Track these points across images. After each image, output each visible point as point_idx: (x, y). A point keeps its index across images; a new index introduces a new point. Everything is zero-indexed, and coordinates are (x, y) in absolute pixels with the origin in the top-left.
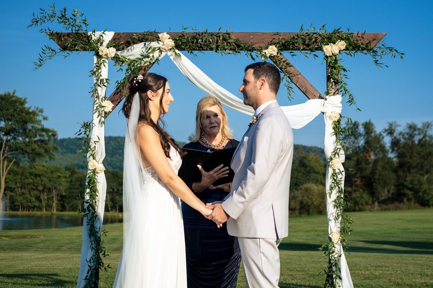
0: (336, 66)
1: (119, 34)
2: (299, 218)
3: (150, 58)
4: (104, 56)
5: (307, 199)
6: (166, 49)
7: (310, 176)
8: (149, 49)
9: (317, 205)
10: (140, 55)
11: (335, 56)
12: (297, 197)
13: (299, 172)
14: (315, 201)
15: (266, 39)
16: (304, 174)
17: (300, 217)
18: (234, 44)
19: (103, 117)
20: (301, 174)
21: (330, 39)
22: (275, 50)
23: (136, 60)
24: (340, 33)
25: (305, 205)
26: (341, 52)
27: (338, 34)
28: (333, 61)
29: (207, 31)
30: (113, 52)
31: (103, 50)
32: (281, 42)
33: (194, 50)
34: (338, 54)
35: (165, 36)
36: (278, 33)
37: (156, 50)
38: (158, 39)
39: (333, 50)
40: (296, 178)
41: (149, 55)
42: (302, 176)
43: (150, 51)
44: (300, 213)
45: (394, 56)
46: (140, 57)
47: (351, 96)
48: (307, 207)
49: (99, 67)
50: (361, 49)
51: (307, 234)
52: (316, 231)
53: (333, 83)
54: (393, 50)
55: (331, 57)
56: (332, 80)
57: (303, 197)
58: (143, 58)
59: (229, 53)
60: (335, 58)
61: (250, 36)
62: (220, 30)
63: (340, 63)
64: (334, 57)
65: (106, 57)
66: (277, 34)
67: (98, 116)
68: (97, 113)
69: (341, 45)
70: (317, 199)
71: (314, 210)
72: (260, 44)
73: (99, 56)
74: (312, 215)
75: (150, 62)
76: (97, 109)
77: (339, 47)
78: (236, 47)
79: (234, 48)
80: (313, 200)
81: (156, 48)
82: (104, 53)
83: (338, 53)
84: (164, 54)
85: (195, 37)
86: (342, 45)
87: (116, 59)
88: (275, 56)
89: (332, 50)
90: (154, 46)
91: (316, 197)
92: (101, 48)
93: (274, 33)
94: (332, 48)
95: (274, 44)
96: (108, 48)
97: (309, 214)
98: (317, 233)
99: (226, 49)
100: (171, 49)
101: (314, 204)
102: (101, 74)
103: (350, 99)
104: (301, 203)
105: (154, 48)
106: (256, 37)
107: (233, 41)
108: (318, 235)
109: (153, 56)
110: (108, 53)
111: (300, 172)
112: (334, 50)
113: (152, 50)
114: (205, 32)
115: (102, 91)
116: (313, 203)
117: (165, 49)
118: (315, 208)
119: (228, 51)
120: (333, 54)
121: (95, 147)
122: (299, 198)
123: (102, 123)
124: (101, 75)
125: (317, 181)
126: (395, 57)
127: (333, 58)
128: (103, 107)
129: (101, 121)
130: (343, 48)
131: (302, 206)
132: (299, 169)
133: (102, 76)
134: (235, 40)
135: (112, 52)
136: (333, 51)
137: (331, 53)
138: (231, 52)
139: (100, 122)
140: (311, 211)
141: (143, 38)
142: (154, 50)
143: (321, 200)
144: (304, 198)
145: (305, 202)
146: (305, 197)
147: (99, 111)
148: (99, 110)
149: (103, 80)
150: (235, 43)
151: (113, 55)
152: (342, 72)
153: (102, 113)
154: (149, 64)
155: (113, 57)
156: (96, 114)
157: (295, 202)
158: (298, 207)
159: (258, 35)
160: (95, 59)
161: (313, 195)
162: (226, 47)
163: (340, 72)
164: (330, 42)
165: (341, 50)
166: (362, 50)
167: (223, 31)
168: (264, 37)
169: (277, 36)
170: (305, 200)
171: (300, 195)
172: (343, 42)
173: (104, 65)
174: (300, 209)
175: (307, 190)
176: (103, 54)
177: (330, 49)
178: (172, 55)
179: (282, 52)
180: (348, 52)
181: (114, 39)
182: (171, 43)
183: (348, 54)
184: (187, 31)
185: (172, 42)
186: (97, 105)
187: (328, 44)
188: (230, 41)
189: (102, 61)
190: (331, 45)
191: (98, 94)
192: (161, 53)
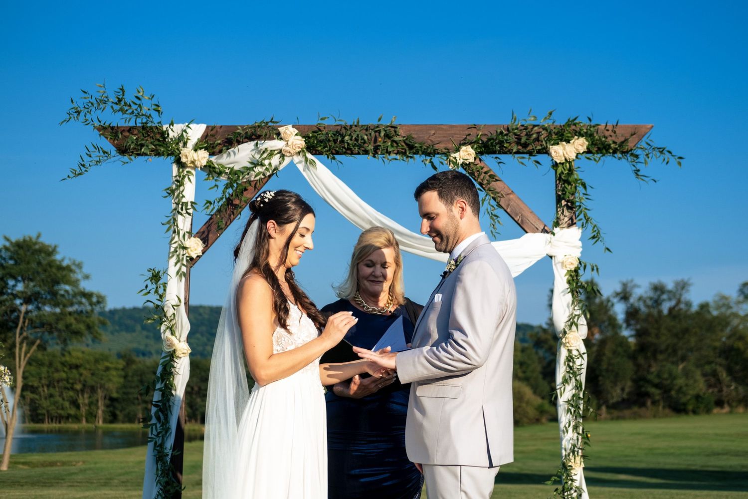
0: (570, 179)
1: (213, 128)
3: (264, 168)
4: (190, 163)
6: (292, 152)
8: (264, 152)
10: (249, 162)
11: (570, 162)
15: (457, 136)
18: (403, 144)
19: (184, 265)
21: (562, 136)
22: (471, 153)
23: (243, 170)
24: (577, 125)
26: (579, 155)
28: (567, 172)
29: (358, 122)
30: (205, 158)
31: (187, 154)
32: (481, 140)
33: (338, 153)
34: (574, 160)
35: (289, 131)
36: (475, 125)
37: (276, 154)
38: (278, 136)
39: (567, 153)
41: (263, 162)
43: (265, 155)
45: (666, 162)
46: (249, 165)
47: (595, 229)
49: (180, 183)
50: (611, 151)
53: (566, 207)
54: (664, 152)
55: (563, 164)
56: (564, 203)
58: (253, 167)
59: (396, 159)
60: (570, 166)
61: (430, 130)
62: (379, 120)
63: (577, 175)
64: (568, 165)
65: (192, 165)
66: (475, 127)
67: (176, 264)
68: (175, 256)
69: (580, 144)
72: (446, 144)
73: (181, 165)
75: (264, 174)
76: (175, 251)
77: (576, 147)
78: (407, 149)
79: (404, 151)
81: (274, 151)
82: (190, 159)
83: (574, 158)
84: (287, 160)
85: (339, 132)
86: (581, 145)
87: (210, 169)
88: (472, 163)
89: (565, 153)
90: (271, 147)
92: (184, 151)
93: (468, 125)
94: (564, 149)
95: (470, 143)
96: (196, 150)
99: (390, 152)
100: (299, 153)
102: (183, 193)
103: (595, 233)
105: (271, 151)
106: (440, 132)
107: (402, 139)
109: (270, 164)
110: (196, 159)
112: (568, 153)
113: (268, 154)
114: (356, 124)
115: (184, 223)
117: (290, 152)
119: (393, 156)
120: (566, 159)
121: (174, 314)
123: (181, 276)
127: (566, 166)
128: (186, 248)
129: (181, 272)
130: (582, 149)
133: (184, 197)
134: (404, 137)
135: (203, 157)
136: (566, 156)
137: (563, 159)
138: (398, 157)
139: (178, 272)
141: (254, 135)
142: (271, 154)
147: (178, 256)
148: (178, 253)
149: (187, 203)
150: (404, 141)
151: (204, 163)
152: (580, 189)
153: (183, 258)
154: (263, 177)
155: (205, 166)
156: (174, 260)
159: (442, 129)
160: (175, 168)
162: (390, 149)
163: (578, 188)
164: (561, 140)
165: (580, 153)
166: (614, 152)
167: (386, 122)
168: (453, 132)
169: (474, 130)
172: (582, 140)
173: (189, 178)
176: (187, 161)
177: (562, 152)
178: (300, 162)
179: (483, 157)
180: (590, 156)
181: (205, 136)
182: (300, 142)
183: (591, 160)
184: (326, 123)
185: (302, 140)
186: (175, 245)
187: (558, 144)
188: (396, 139)
189: (185, 172)
190: (563, 145)
191: (178, 227)
192: (284, 159)
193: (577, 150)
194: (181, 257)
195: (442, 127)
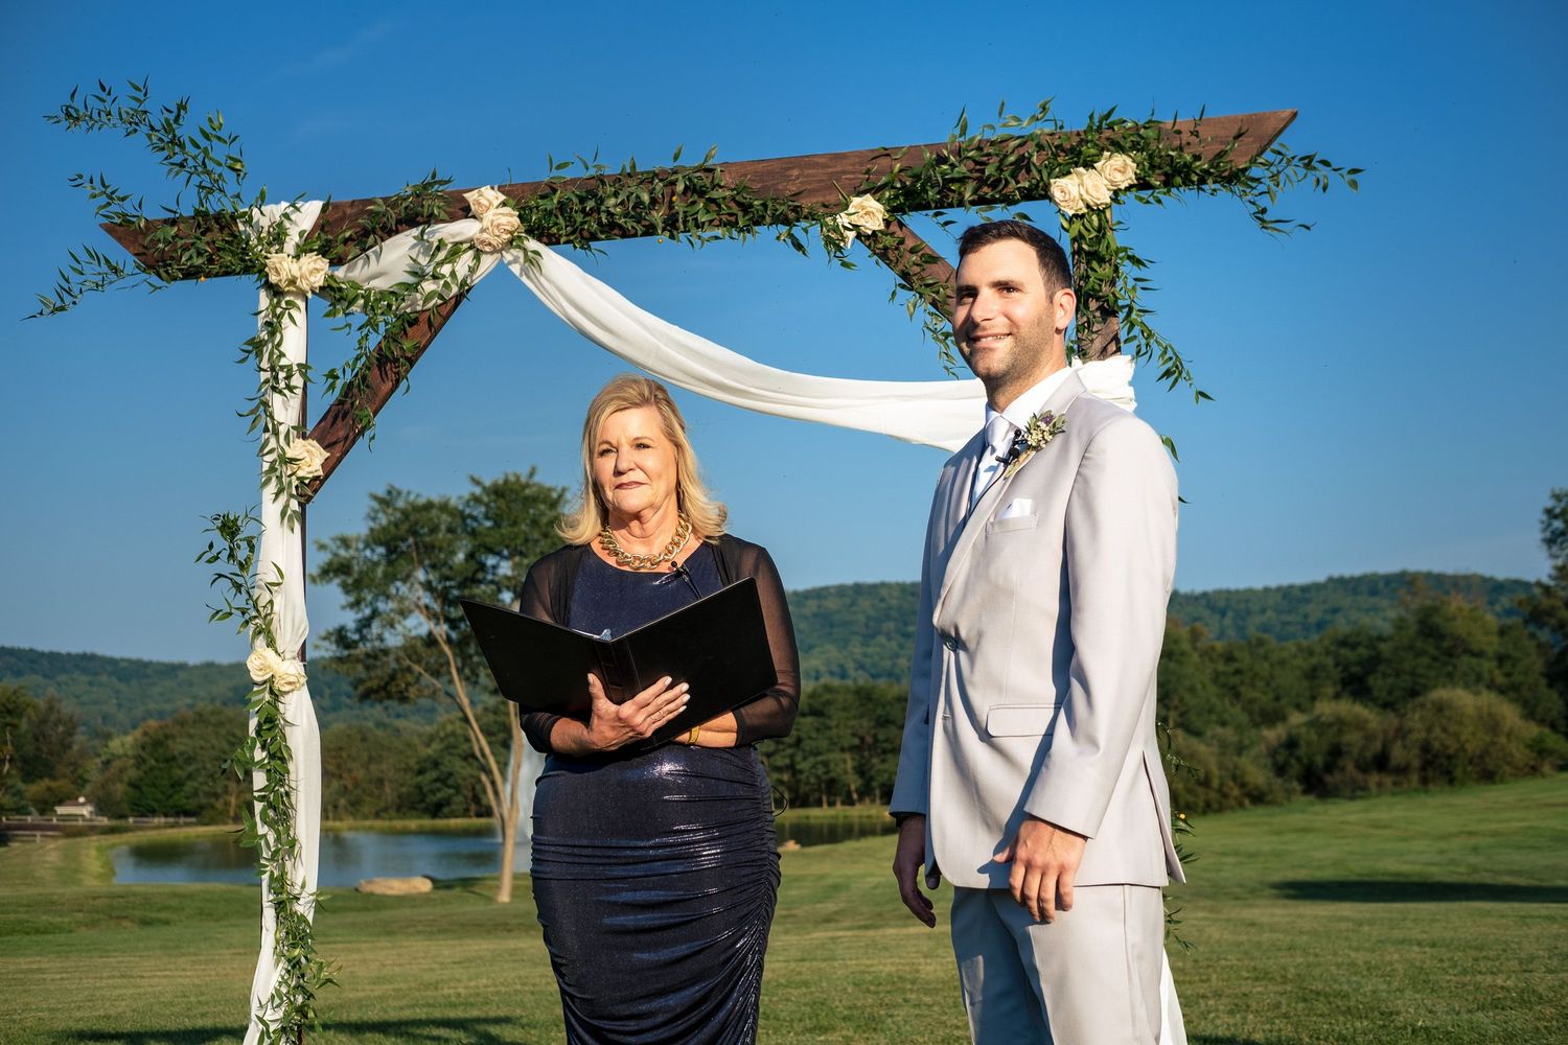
0: (1102, 249)
1: (336, 206)
2: (1423, 796)
3: (442, 282)
4: (288, 286)
5: (1443, 736)
6: (495, 243)
7: (1455, 666)
8: (438, 249)
9: (1478, 753)
10: (410, 273)
11: (1100, 212)
12: (1410, 731)
13: (1419, 654)
14: (1467, 741)
15: (848, 176)
16: (1435, 659)
17: (1426, 792)
18: (732, 204)
19: (292, 496)
20: (1425, 660)
21: (1077, 155)
22: (874, 211)
23: (395, 289)
24: (1116, 128)
25: (1436, 756)
26: (1122, 197)
27: (1108, 133)
28: (1094, 234)
29: (633, 167)
30: (318, 270)
31: (278, 265)
32: (901, 181)
33: (594, 237)
34: (1108, 206)
35: (487, 198)
36: (886, 149)
37: (465, 251)
38: (466, 212)
39: (1087, 192)
40: (1413, 673)
41: (438, 270)
42: (1429, 667)
43: (442, 255)
44: (1425, 781)
45: (1321, 186)
46: (411, 279)
47: (1170, 353)
48: (1443, 761)
49: (273, 328)
50: (1195, 178)
51: (1443, 845)
52: (1470, 834)
53: (1098, 314)
54: (1314, 163)
55: (1082, 216)
56: (1093, 305)
57: (1429, 730)
58: (418, 284)
59: (717, 238)
60: (1100, 220)
61: (789, 169)
62: (676, 158)
63: (1116, 239)
64: (1095, 218)
65: (292, 288)
66: (886, 153)
67: (277, 495)
68: (274, 481)
69: (1118, 169)
70: (1473, 734)
71: (1469, 769)
72: (824, 196)
73: (275, 291)
74: (1463, 784)
75: (441, 297)
76: (272, 469)
77: (1108, 177)
78: (740, 214)
79: (733, 219)
80: (1463, 738)
81: (461, 243)
82: (284, 276)
83: (1108, 201)
84: (488, 263)
85: (591, 191)
86: (1120, 171)
87: (331, 292)
88: (880, 231)
89: (1083, 193)
90: (453, 236)
91: (1470, 729)
92: (275, 259)
93: (872, 151)
94: (1081, 184)
95: (875, 191)
96: (297, 257)
97: (1451, 781)
98: (1473, 841)
99: (703, 223)
100: (511, 242)
101: (1465, 751)
102: (282, 349)
103: (1170, 364)
104: (1426, 748)
105: (456, 244)
106: (811, 171)
107: (728, 193)
108: (1475, 849)
109: (453, 274)
110: (298, 274)
111: (1423, 653)
112: (1090, 191)
113: (449, 252)
114: (628, 171)
115: (285, 411)
116: (1462, 749)
117: (490, 244)
118: (1471, 762)
119: (708, 233)
120: (1088, 206)
121: (271, 602)
122: (1418, 736)
123: (290, 519)
124: (282, 355)
125: (1479, 678)
126: (1328, 190)
127: (1090, 222)
128: (292, 460)
129: (289, 512)
130: (1127, 178)
131: (1429, 757)
132: (1419, 644)
133: (284, 355)
134: (734, 189)
135: (313, 270)
136: (1086, 197)
137: (1081, 204)
138: (719, 232)
139: (283, 514)
140: (1458, 772)
141: (413, 217)
142: (455, 252)
143: (1488, 739)
144: (1433, 735)
145: (1436, 745)
146: (1437, 731)
147: (279, 478)
148: (278, 473)
149: (289, 369)
150: (733, 199)
151: (318, 280)
152: (1127, 268)
153: (290, 483)
154: (440, 302)
155: (321, 288)
156: (272, 487)
157: (1404, 747)
158: (1416, 763)
159: (816, 165)
160: (264, 300)
161: (1460, 723)
162: (703, 218)
163: (1121, 269)
164: (1077, 165)
165: (1120, 190)
166: (1202, 181)
167: (690, 160)
168: (839, 169)
169: (884, 162)
170: (1435, 739)
171: (1419, 725)
172: (1119, 160)
173: (290, 316)
174: (1423, 768)
175: (1440, 708)
176: (280, 280)
177: (1078, 190)
178: (516, 260)
179: (906, 219)
180: (1145, 194)
181: (322, 225)
182: (509, 219)
183: (1148, 202)
184: (567, 174)
185: (512, 216)
186: (269, 458)
187: (1069, 173)
188: (716, 194)
189: (283, 305)
190: (1079, 175)
191: (272, 418)
192: (479, 260)
193: (1111, 182)
194: (285, 480)
195: (816, 160)
